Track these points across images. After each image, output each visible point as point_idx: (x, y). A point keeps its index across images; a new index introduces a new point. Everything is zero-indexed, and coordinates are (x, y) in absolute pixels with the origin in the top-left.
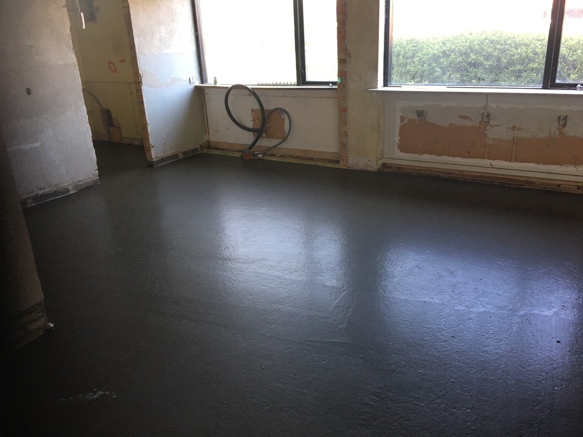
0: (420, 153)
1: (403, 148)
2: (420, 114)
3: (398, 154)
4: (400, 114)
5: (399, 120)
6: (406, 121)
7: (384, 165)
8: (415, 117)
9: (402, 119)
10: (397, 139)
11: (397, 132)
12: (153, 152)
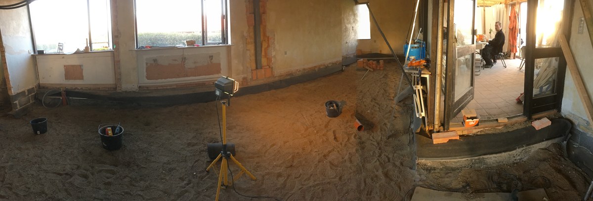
0: (157, 79)
1: (148, 78)
2: (155, 60)
3: (147, 81)
4: (146, 62)
5: (145, 65)
6: (149, 65)
7: (140, 87)
8: (153, 62)
9: (147, 64)
10: (145, 74)
11: (145, 71)
12: (12, 90)
